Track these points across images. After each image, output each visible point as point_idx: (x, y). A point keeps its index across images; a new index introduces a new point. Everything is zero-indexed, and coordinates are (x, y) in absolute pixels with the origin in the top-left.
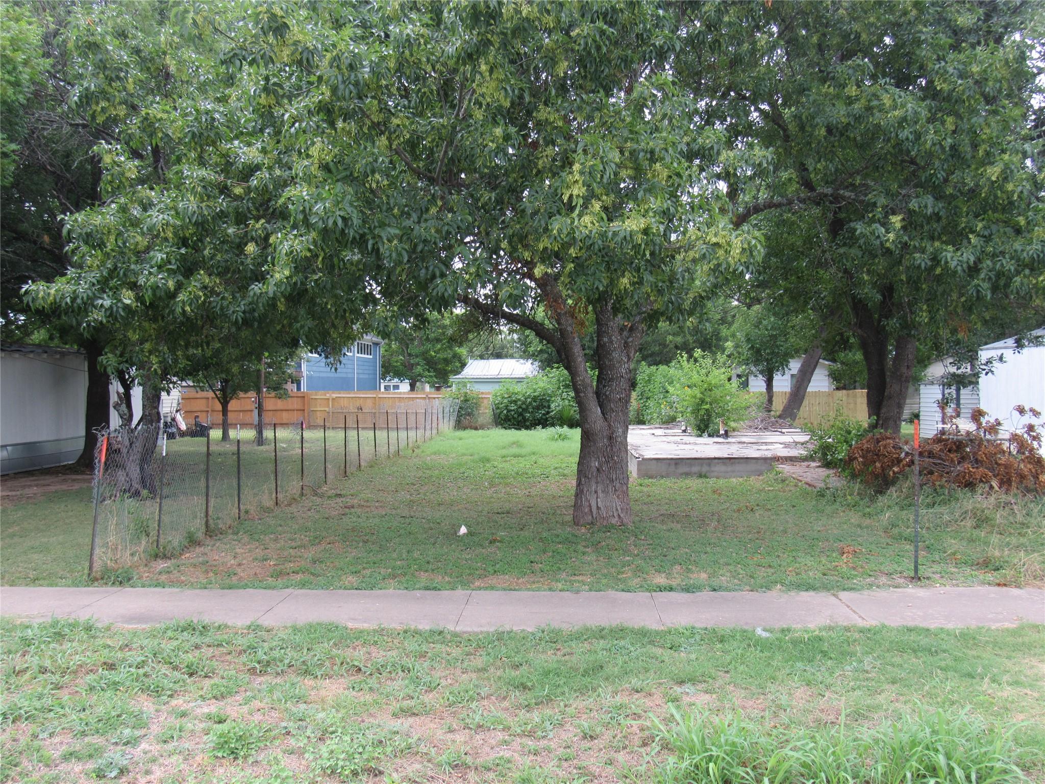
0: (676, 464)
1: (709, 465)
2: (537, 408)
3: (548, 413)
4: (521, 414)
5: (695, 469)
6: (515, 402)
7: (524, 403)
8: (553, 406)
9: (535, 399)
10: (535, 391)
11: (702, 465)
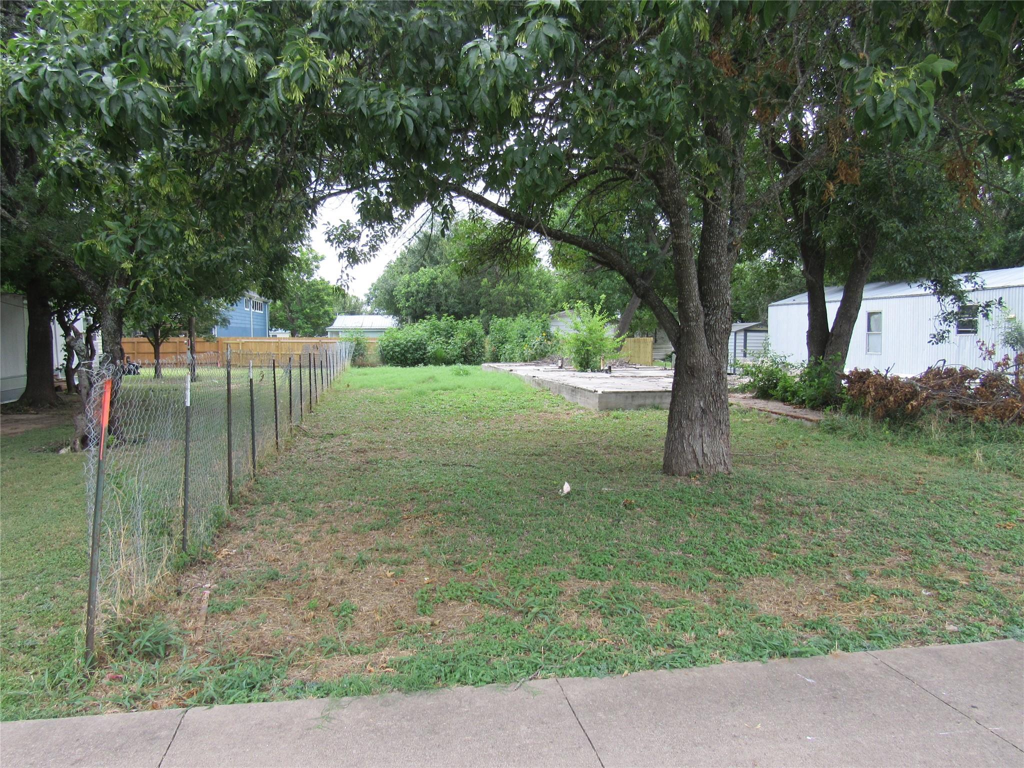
0: (633, 397)
1: (661, 397)
2: (416, 350)
3: (425, 354)
4: (403, 355)
5: (649, 401)
6: (398, 345)
7: (405, 346)
8: (429, 348)
9: (414, 344)
10: (414, 336)
11: (654, 398)
